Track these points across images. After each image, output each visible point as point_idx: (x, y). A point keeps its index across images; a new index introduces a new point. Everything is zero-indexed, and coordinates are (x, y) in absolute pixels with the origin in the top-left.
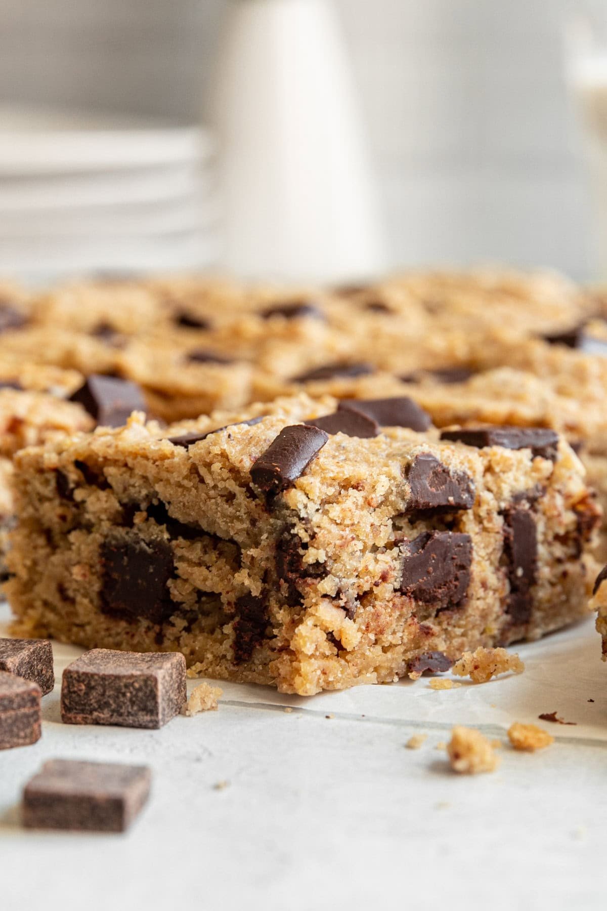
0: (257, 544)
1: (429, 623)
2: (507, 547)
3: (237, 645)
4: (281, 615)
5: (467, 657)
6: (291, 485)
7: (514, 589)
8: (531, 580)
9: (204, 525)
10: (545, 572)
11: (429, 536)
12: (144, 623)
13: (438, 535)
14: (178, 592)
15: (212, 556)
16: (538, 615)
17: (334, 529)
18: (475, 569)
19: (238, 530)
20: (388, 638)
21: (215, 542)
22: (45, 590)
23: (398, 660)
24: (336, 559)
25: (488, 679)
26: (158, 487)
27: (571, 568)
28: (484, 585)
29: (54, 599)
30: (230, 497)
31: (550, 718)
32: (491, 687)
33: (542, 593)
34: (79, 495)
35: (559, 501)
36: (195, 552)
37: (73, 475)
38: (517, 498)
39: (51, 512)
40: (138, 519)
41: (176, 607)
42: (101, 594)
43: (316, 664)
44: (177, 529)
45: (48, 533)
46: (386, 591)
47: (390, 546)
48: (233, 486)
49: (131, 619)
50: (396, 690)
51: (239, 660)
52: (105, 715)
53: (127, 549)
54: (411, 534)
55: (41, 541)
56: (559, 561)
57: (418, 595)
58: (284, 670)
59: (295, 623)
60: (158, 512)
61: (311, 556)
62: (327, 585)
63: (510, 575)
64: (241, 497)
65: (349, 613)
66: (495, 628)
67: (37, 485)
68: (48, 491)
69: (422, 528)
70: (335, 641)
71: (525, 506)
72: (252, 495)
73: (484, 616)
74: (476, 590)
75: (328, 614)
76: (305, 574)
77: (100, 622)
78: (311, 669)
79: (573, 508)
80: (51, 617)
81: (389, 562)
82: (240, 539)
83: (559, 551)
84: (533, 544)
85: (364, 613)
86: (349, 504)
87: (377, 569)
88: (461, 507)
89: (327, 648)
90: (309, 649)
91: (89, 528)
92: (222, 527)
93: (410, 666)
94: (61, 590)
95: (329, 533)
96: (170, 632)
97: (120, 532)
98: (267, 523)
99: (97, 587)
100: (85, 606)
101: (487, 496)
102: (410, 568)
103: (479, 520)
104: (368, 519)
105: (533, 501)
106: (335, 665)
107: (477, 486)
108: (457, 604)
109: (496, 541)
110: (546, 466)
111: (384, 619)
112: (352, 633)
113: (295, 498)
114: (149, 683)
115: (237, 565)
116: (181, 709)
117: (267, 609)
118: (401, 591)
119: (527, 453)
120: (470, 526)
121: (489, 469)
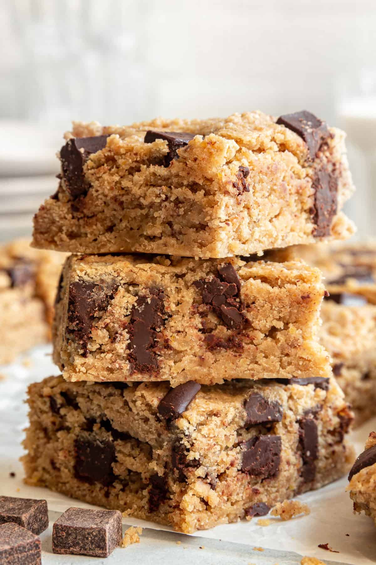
0: (161, 447)
1: (257, 487)
2: (301, 440)
3: (150, 501)
4: (175, 488)
5: (278, 506)
6: (180, 416)
7: (305, 463)
8: (315, 457)
9: (132, 434)
10: (322, 452)
11: (257, 438)
12: (99, 486)
13: (262, 438)
14: (117, 470)
15: (136, 452)
16: (319, 476)
17: (204, 440)
18: (283, 455)
19: (151, 438)
20: (234, 498)
21: (138, 443)
22: (43, 462)
23: (239, 509)
24: (205, 456)
25: (290, 518)
26: (106, 412)
27: (337, 448)
28: (288, 463)
29: (49, 467)
30: (146, 420)
31: (324, 547)
32: (292, 524)
33: (321, 464)
34: (63, 411)
35: (330, 412)
36: (127, 449)
37: (59, 400)
38: (306, 413)
39: (47, 419)
40: (95, 428)
41: (117, 478)
42: (75, 467)
43: (195, 516)
44: (117, 435)
45: (45, 430)
46: (233, 472)
47: (235, 446)
48: (147, 414)
49: (91, 483)
50: (239, 525)
51: (151, 510)
52: (77, 549)
53: (89, 444)
54: (247, 436)
55: (42, 435)
56: (330, 445)
57: (251, 472)
58: (176, 519)
59: (183, 493)
60: (106, 425)
61: (191, 456)
62: (200, 472)
63: (303, 456)
64: (152, 421)
65: (213, 486)
66: (294, 486)
67: (39, 404)
68: (46, 408)
69: (253, 433)
70: (205, 502)
71: (311, 416)
72: (158, 420)
73: (288, 480)
74: (284, 466)
75: (201, 488)
76: (188, 465)
77: (75, 483)
78: (191, 519)
79: (338, 415)
80: (47, 476)
81: (235, 455)
82: (152, 443)
83: (330, 439)
84: (316, 437)
85: (220, 485)
86: (212, 426)
87: (228, 460)
88: (275, 421)
89: (200, 506)
90: (190, 508)
91: (68, 430)
92: (142, 436)
93: (247, 512)
94: (53, 463)
95: (201, 442)
96: (113, 492)
97: (86, 434)
98: (167, 436)
99: (72, 463)
100: (66, 474)
101: (290, 413)
102: (246, 458)
103: (285, 426)
104: (222, 432)
105: (315, 414)
106: (205, 516)
107: (284, 408)
108: (273, 475)
109: (295, 437)
110: (322, 393)
111: (232, 487)
112: (214, 498)
113: (182, 423)
114: (101, 533)
115: (150, 458)
116: (119, 543)
117: (166, 483)
118: (242, 471)
119: (312, 387)
120: (280, 430)
121: (291, 397)
